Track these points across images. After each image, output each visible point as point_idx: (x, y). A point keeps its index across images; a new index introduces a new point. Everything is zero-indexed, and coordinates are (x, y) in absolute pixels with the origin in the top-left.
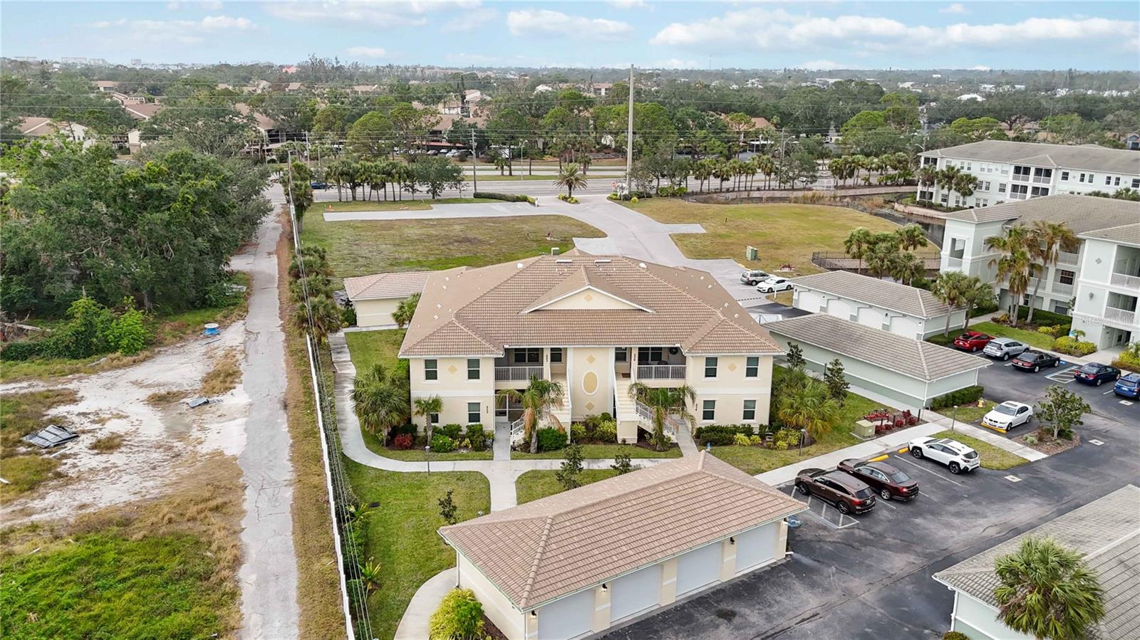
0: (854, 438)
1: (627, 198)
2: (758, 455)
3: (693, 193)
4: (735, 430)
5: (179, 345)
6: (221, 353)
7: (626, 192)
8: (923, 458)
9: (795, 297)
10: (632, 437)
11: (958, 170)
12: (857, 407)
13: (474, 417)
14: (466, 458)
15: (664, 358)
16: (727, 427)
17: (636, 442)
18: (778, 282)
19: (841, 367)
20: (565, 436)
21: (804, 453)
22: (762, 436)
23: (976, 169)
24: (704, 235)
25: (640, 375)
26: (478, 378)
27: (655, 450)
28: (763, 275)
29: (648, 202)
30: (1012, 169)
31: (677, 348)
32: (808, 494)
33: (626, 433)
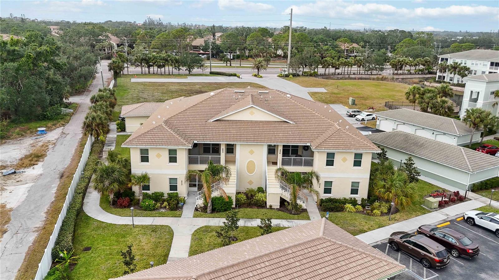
0: (424, 209)
1: (287, 76)
2: (360, 220)
3: (321, 75)
4: (345, 201)
5: (18, 139)
6: (41, 144)
7: (287, 73)
8: (475, 225)
9: (378, 123)
10: (276, 204)
11: (460, 64)
12: (423, 188)
13: (173, 187)
14: (163, 215)
15: (299, 153)
16: (340, 199)
17: (279, 207)
18: (368, 115)
19: (412, 162)
20: (231, 202)
21: (392, 219)
22: (363, 206)
23: (469, 64)
24: (326, 93)
25: (284, 163)
26: (176, 162)
27: (291, 213)
28: (358, 112)
29: (298, 78)
30: (489, 63)
31: (308, 146)
32: (398, 250)
33: (273, 201)
